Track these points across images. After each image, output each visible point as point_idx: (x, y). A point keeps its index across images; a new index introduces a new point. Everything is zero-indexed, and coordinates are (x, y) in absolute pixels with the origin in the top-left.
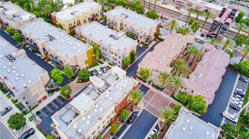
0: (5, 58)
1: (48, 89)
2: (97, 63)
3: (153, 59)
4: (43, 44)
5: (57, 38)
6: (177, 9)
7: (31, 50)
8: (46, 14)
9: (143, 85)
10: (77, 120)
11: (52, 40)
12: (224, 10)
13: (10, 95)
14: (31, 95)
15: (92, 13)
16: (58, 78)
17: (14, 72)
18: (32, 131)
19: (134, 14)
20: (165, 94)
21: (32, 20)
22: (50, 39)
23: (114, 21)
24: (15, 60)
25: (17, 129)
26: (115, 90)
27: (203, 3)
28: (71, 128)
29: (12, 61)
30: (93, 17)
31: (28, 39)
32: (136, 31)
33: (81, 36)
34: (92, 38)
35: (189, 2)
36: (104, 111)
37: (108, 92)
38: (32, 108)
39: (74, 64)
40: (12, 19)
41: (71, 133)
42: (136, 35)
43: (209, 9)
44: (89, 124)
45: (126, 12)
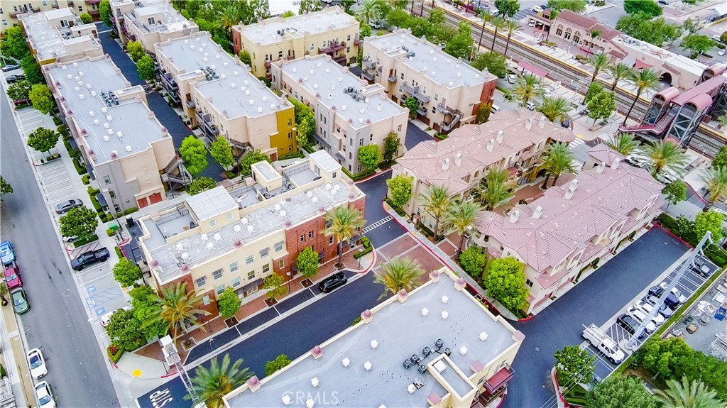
0: (101, 97)
1: (166, 178)
2: (301, 152)
3: (430, 156)
4: (189, 84)
5: (223, 76)
6: (577, 61)
7: (168, 101)
8: (224, 28)
9: (394, 219)
10: (189, 237)
11: (211, 79)
12: (708, 75)
13: (89, 178)
14: (125, 180)
15: (332, 38)
16: (193, 158)
17: (106, 125)
18: (103, 253)
19: (432, 52)
20: (441, 251)
21: (186, 32)
22: (207, 75)
23: (378, 63)
24: (117, 103)
25: (77, 245)
26: (301, 202)
27: (658, 54)
28: (169, 249)
29: (110, 106)
30: (332, 48)
31: (165, 72)
32: (424, 92)
33: (281, 84)
34: (302, 89)
35: (618, 48)
36: (256, 234)
37: (283, 202)
38: (122, 212)
39: (242, 140)
40: (144, 26)
41: (165, 257)
42: (422, 105)
43: (674, 71)
44: (212, 250)
45: (416, 44)
